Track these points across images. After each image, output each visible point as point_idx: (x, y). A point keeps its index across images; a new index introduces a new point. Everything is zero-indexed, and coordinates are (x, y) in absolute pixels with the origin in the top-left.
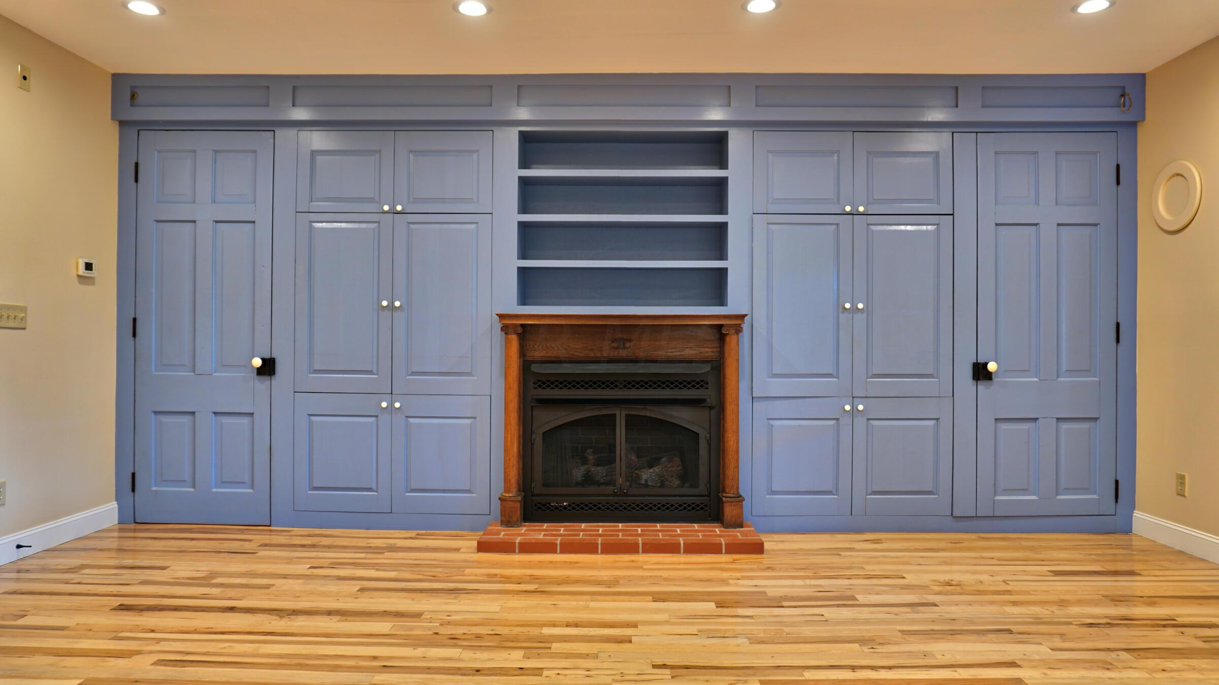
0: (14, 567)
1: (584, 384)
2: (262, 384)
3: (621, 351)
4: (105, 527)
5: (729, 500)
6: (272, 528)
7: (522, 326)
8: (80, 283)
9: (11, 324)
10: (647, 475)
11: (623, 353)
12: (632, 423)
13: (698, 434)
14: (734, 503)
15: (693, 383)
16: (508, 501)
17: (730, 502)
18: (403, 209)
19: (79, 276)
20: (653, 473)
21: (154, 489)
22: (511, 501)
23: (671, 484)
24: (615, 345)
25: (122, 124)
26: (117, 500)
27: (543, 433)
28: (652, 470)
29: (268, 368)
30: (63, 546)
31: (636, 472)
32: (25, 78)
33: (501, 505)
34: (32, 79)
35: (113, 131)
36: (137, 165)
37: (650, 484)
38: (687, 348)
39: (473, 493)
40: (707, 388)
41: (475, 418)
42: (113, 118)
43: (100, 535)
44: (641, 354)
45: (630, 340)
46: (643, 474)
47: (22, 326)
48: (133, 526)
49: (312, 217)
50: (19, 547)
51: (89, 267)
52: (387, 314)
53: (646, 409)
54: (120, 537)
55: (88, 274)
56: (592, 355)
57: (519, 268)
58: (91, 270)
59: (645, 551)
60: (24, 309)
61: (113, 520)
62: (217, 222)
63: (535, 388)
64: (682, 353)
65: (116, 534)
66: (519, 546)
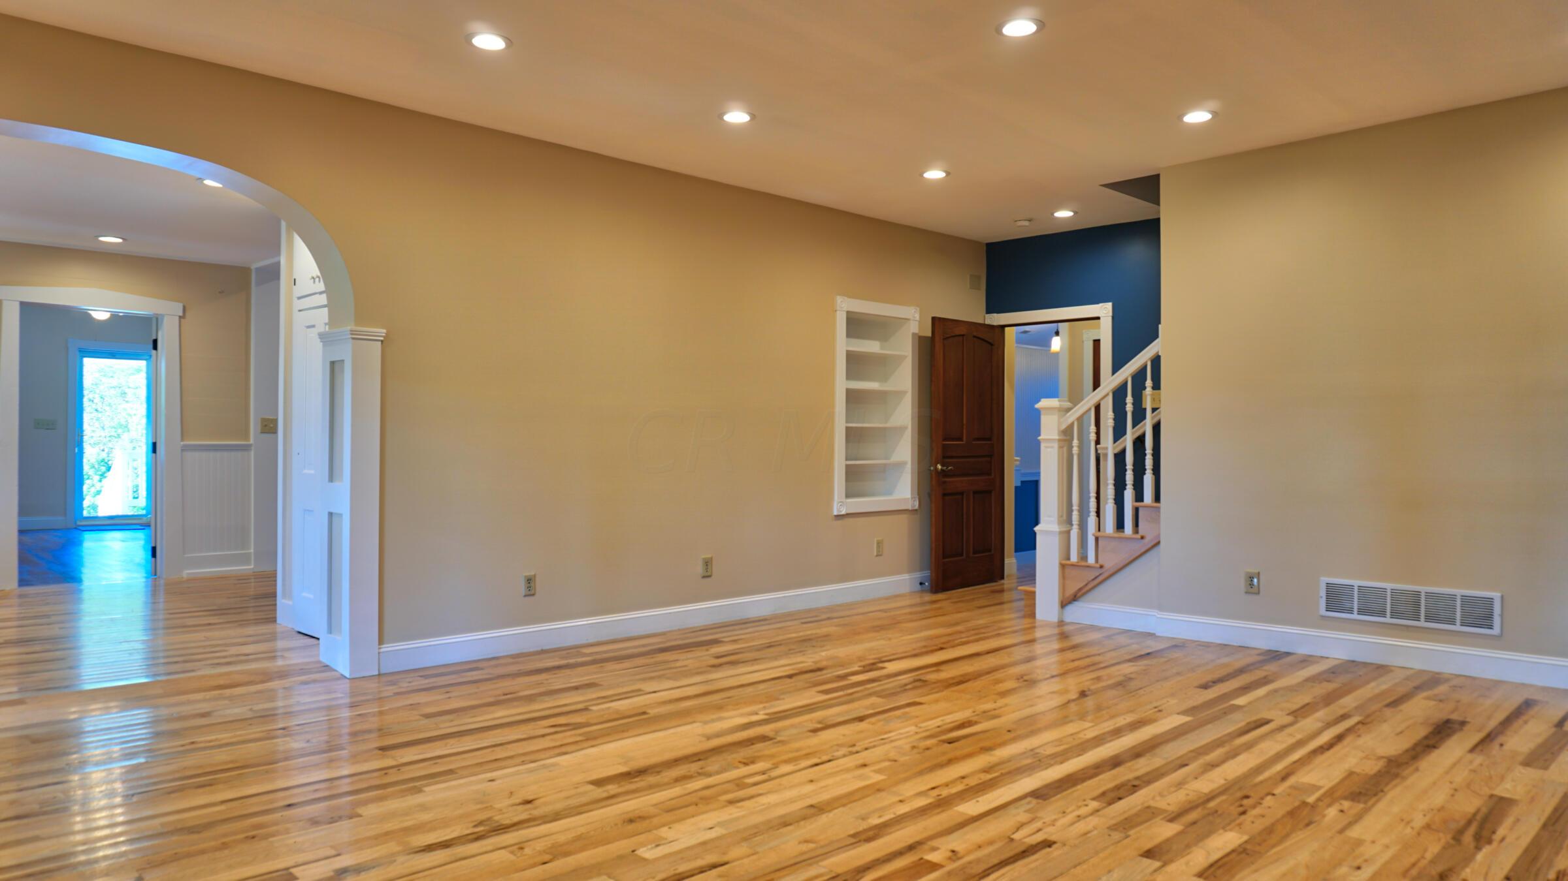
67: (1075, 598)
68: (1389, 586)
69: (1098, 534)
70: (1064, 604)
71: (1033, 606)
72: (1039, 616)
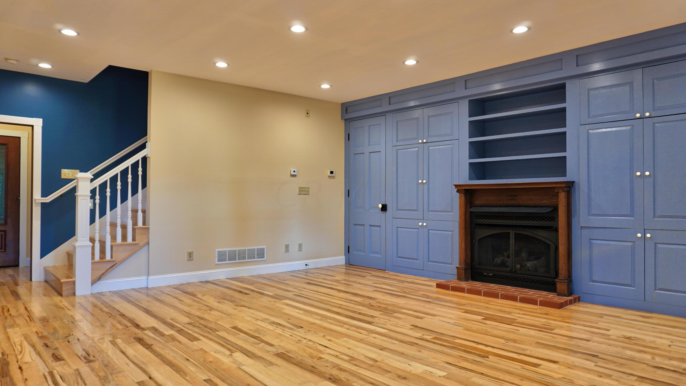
0: (305, 271)
1: (507, 218)
2: (382, 214)
3: (512, 201)
4: (340, 264)
5: (559, 281)
6: (386, 271)
7: (465, 189)
8: (329, 178)
9: (303, 193)
10: (529, 264)
11: (513, 202)
12: (518, 237)
13: (549, 245)
14: (562, 283)
15: (547, 218)
16: (459, 269)
17: (560, 282)
18: (427, 141)
19: (329, 176)
20: (533, 264)
21: (354, 252)
22: (461, 269)
23: (541, 270)
24: (509, 198)
25: (346, 120)
26: (345, 256)
27: (479, 240)
28: (532, 263)
29: (384, 208)
30: (323, 268)
31: (525, 262)
32: (308, 113)
33: (457, 270)
34: (311, 114)
35: (342, 124)
36: (349, 134)
37: (531, 269)
38: (544, 199)
39: (453, 265)
40: (554, 221)
41: (453, 231)
42: (342, 119)
43: (337, 266)
44: (521, 203)
45: (516, 196)
46: (528, 264)
47: (308, 193)
48: (349, 265)
49: (398, 148)
50: (306, 265)
51: (332, 172)
52: (421, 185)
53: (524, 230)
54: (346, 269)
55: (332, 175)
56: (499, 203)
57: (470, 163)
58: (333, 173)
59: (502, 298)
60: (308, 188)
61: (344, 262)
62: (370, 153)
63: (475, 219)
64: (541, 202)
65: (344, 267)
66: (451, 288)
67: (99, 279)
68: (237, 249)
69: (113, 244)
70: (93, 283)
71: (74, 289)
72: (77, 293)
